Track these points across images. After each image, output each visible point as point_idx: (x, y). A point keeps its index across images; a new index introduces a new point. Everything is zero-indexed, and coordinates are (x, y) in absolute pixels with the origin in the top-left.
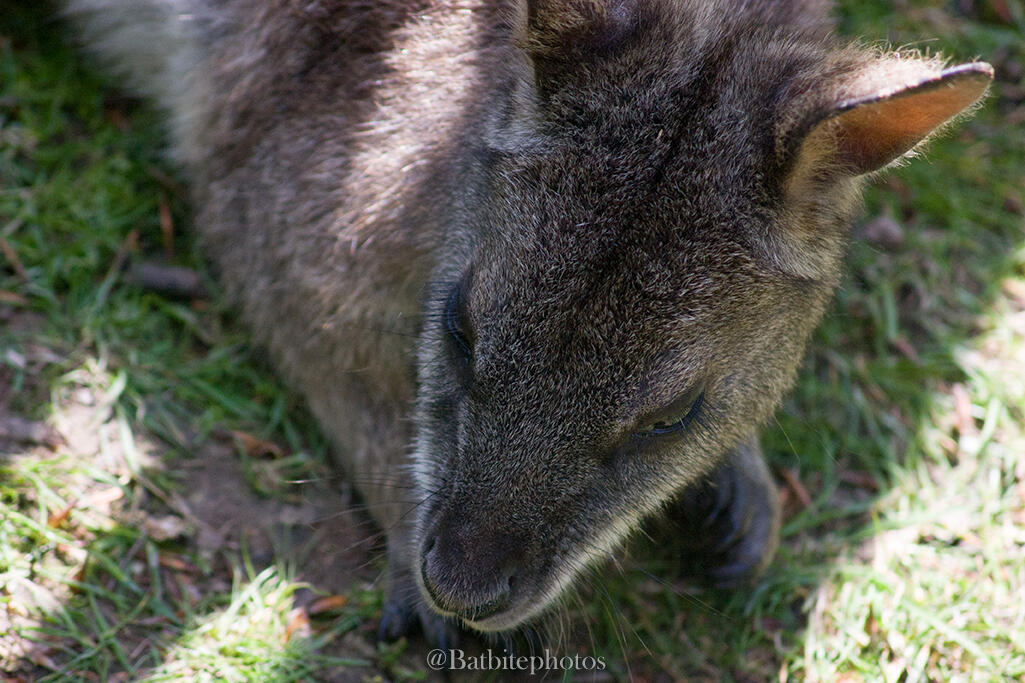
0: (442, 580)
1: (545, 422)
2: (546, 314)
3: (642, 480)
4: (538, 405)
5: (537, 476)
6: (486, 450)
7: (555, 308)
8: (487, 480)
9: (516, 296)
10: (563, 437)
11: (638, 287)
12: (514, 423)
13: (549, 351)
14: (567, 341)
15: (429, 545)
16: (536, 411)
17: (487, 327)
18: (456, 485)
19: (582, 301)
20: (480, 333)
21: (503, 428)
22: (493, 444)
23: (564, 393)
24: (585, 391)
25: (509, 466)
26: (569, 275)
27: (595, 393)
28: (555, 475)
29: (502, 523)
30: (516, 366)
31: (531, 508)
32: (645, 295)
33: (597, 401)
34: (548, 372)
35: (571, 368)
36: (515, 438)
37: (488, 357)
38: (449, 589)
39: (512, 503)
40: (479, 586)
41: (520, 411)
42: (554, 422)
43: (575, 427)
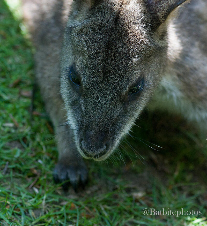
0: (88, 148)
1: (105, 96)
2: (96, 66)
3: (133, 109)
4: (102, 92)
5: (107, 112)
6: (91, 109)
7: (98, 64)
8: (94, 117)
9: (87, 64)
10: (111, 99)
11: (117, 51)
12: (97, 99)
13: (100, 77)
14: (104, 73)
15: (81, 140)
16: (102, 94)
17: (83, 74)
18: (85, 121)
19: (105, 60)
20: (82, 76)
21: (94, 102)
22: (93, 107)
23: (108, 87)
24: (113, 84)
25: (99, 111)
26: (98, 53)
27: (116, 84)
28: (112, 111)
29: (101, 128)
30: (93, 83)
31: (108, 122)
32: (119, 53)
33: (117, 86)
34: (102, 83)
35: (108, 80)
36: (99, 103)
37: (86, 82)
38: (90, 150)
39: (102, 121)
40: (98, 147)
41: (98, 96)
42: (108, 96)
43: (113, 95)
